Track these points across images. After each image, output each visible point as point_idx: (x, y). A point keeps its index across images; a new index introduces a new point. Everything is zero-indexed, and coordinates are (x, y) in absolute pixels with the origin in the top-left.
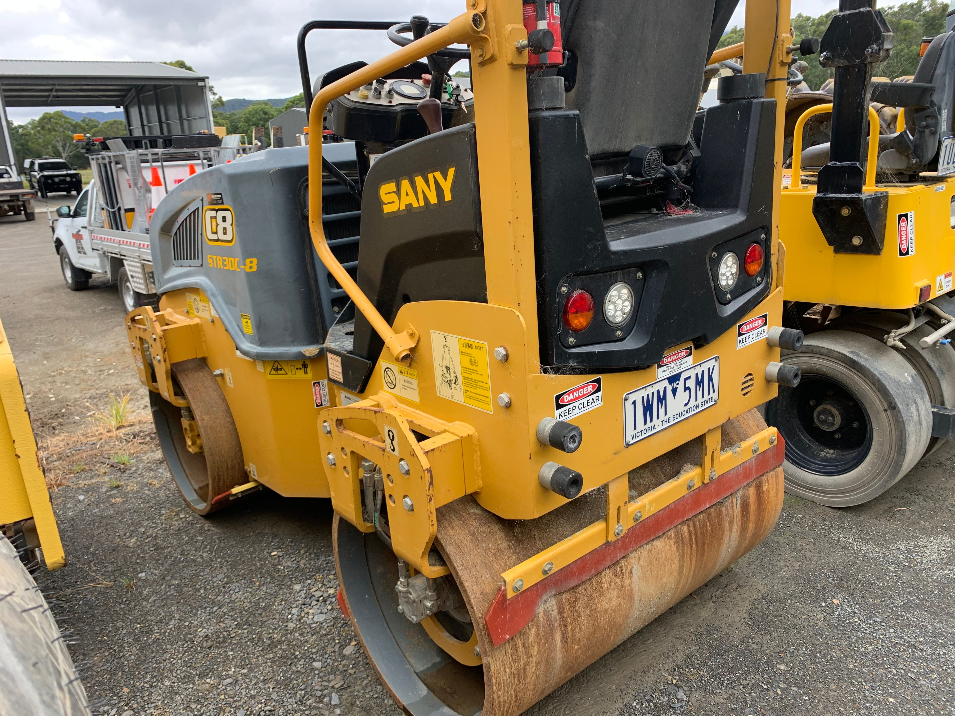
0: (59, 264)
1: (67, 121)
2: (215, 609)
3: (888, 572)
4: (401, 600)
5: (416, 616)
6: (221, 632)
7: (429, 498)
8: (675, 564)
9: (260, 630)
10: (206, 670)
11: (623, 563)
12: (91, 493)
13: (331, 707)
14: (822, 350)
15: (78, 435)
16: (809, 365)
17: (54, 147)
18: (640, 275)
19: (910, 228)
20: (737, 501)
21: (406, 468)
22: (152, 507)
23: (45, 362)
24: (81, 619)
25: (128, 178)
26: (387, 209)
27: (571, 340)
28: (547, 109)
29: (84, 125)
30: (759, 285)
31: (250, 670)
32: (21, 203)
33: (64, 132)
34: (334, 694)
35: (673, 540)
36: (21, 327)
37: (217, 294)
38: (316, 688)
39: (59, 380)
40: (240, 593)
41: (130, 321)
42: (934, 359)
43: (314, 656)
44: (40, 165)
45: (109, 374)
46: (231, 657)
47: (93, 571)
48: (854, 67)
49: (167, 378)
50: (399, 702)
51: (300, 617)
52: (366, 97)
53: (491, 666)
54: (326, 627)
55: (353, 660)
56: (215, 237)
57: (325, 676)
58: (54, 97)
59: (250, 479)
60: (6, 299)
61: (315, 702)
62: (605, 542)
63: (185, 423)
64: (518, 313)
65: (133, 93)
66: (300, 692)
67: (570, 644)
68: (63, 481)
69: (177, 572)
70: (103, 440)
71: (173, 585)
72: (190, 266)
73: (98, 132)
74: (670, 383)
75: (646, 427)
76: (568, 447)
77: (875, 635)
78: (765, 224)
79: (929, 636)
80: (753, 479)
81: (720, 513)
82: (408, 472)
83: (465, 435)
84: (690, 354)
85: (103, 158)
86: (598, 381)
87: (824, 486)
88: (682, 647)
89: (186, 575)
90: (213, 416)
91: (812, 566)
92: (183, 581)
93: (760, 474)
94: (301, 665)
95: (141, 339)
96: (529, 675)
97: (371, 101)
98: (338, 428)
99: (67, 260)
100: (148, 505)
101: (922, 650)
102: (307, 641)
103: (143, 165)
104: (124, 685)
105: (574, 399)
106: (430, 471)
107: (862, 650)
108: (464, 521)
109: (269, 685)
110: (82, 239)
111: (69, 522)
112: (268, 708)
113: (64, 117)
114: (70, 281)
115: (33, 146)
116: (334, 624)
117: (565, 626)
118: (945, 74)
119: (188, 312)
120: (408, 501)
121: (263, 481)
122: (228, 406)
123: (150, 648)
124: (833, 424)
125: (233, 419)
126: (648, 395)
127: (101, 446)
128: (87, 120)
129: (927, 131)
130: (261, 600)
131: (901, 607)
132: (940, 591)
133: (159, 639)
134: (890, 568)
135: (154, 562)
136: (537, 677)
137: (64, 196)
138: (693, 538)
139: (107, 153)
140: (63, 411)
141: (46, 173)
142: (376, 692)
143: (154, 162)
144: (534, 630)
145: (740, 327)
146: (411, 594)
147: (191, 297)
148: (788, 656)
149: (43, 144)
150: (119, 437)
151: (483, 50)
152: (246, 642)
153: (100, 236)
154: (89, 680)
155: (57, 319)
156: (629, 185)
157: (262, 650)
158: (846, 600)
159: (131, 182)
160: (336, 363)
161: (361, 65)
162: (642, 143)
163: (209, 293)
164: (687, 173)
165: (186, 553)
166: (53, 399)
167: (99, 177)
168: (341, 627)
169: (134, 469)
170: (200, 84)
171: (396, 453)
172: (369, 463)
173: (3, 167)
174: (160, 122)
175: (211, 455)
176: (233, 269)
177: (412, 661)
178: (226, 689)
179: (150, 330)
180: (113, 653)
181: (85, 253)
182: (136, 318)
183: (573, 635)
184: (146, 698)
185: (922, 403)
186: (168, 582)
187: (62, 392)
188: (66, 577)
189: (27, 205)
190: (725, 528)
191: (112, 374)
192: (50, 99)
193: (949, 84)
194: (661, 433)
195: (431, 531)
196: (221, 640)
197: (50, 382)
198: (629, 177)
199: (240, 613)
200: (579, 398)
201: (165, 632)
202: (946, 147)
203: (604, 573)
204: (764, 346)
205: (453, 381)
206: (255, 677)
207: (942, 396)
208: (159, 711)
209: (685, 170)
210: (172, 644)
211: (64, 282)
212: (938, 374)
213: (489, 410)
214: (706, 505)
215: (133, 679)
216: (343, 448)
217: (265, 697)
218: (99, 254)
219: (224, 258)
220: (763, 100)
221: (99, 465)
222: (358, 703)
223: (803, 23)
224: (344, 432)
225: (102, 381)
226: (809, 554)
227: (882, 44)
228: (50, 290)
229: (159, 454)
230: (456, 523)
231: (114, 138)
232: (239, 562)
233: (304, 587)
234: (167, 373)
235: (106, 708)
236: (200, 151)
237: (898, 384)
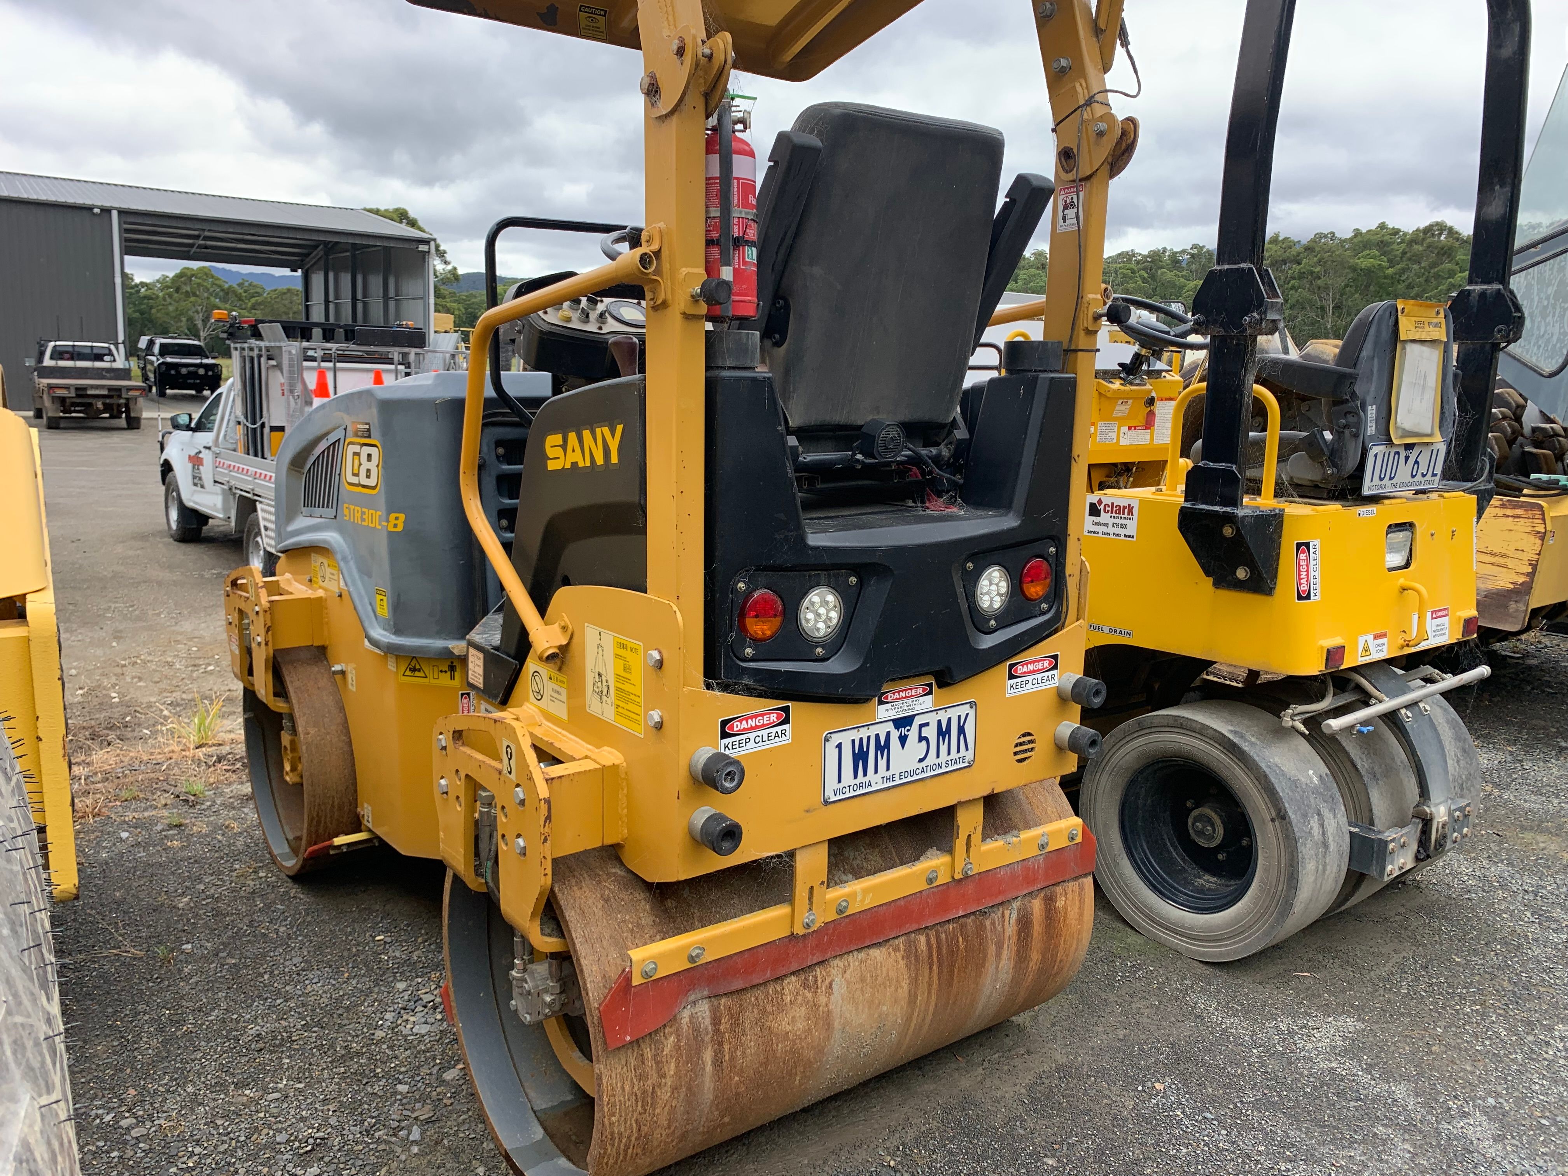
0: (163, 499)
1: (217, 282)
2: (278, 1001)
3: (1250, 1057)
4: (515, 991)
5: (530, 1014)
6: (280, 1032)
7: (543, 837)
8: (902, 987)
9: (335, 1035)
10: (247, 1078)
11: (818, 971)
12: (139, 830)
13: (407, 1144)
14: (1194, 725)
15: (139, 751)
16: (1177, 744)
17: (190, 320)
18: (853, 580)
19: (1312, 563)
20: (1012, 915)
21: (521, 796)
22: (222, 858)
23: (114, 644)
24: (90, 995)
25: (283, 381)
26: (552, 466)
27: (749, 651)
28: (730, 368)
29: (241, 291)
30: (1044, 613)
31: (308, 1085)
32: (122, 401)
33: (208, 298)
34: (415, 1127)
35: (902, 952)
36: (88, 588)
37: (350, 557)
38: (393, 1117)
39: (130, 672)
40: (319, 985)
41: (230, 585)
42: (1363, 756)
43: (401, 1077)
44: (162, 345)
45: (206, 672)
46: (286, 1066)
47: (121, 935)
48: (1232, 338)
49: (266, 668)
50: (501, 1145)
51: (394, 1025)
52: (569, 320)
53: (603, 1077)
54: (427, 1041)
55: (453, 1087)
56: (355, 480)
57: (409, 1103)
58: (200, 246)
59: (363, 827)
60: (75, 544)
61: (387, 1135)
62: (789, 934)
63: (286, 738)
64: (675, 608)
65: (320, 252)
66: (369, 1120)
67: (726, 1072)
68: (103, 810)
69: (237, 948)
70: (173, 761)
71: (228, 964)
72: (321, 517)
73: (260, 304)
74: (897, 727)
75: (857, 781)
76: (722, 785)
77: (1197, 1135)
78: (1054, 533)
79: (1275, 1145)
80: (1039, 886)
81: (982, 927)
82: (522, 802)
83: (608, 763)
84: (930, 693)
85: (251, 349)
86: (786, 709)
87: (1191, 929)
88: (918, 1122)
89: (248, 953)
90: (323, 730)
91: (1144, 1037)
92: (243, 960)
93: (1053, 882)
94: (379, 1086)
95: (240, 611)
96: (661, 1103)
97: (576, 325)
98: (455, 743)
99: (174, 494)
100: (216, 855)
101: (1257, 1162)
102: (396, 1057)
103: (306, 364)
104: (131, 1086)
105: (748, 729)
106: (548, 801)
107: (1172, 1153)
108: (599, 883)
109: (329, 1107)
110: (202, 465)
111: (101, 865)
112: (321, 1134)
113: (213, 277)
114: (174, 526)
115: (159, 315)
116: (439, 1039)
117: (721, 1044)
118: (1373, 357)
119: (310, 581)
120: (521, 842)
121: (379, 832)
122: (346, 717)
123: (176, 1043)
124: (1211, 838)
125: (350, 737)
126: (861, 739)
127: (168, 768)
128: (246, 284)
129: (1347, 432)
130: (346, 997)
131: (1249, 1103)
132: (1315, 1088)
133: (191, 1032)
134: (1255, 1051)
135: (207, 932)
136: (673, 1109)
137: (192, 396)
138: (935, 955)
139: (258, 342)
140: (128, 719)
141: (169, 360)
142: (475, 1131)
143: (323, 361)
144: (672, 1039)
145: (1011, 666)
146: (527, 983)
147: (317, 560)
148: (1065, 1148)
149: (174, 314)
150: (197, 758)
151: (654, 293)
152: (311, 1049)
153: (227, 463)
154: (84, 1074)
155: (145, 582)
156: (859, 467)
157: (331, 1062)
158: (1173, 1086)
159: (286, 388)
160: (478, 662)
161: (570, 274)
162: (881, 417)
163: (339, 556)
164: (949, 459)
165: (256, 925)
166: (117, 700)
167: (241, 376)
168: (447, 1044)
169: (208, 803)
170: (422, 248)
171: (513, 776)
172: (488, 794)
173: (106, 345)
174: (354, 299)
175: (312, 786)
176: (373, 526)
177: (532, 1094)
178: (269, 1105)
179: (253, 599)
180: (126, 1043)
181: (202, 486)
182: (239, 582)
183: (732, 1058)
184: (156, 1105)
185: (1331, 816)
186: (222, 960)
187: (132, 690)
188: (80, 939)
189: (132, 406)
190: (989, 951)
191: (211, 673)
192: (194, 250)
193: (1379, 370)
194: (881, 794)
195: (542, 883)
196: (278, 1042)
197: (115, 675)
198: (859, 457)
199: (312, 1010)
200: (756, 727)
201: (201, 1025)
202: (1376, 456)
203: (788, 980)
204: (1053, 698)
205: (605, 693)
206: (313, 1094)
207: (1371, 810)
208: (171, 1123)
209: (947, 454)
210: (208, 1040)
211: (166, 528)
212: (1365, 779)
213: (639, 731)
214: (957, 910)
215: (144, 1079)
216: (457, 771)
217: (320, 1121)
218: (223, 489)
219: (364, 510)
220: (1052, 375)
221: (159, 793)
222: (446, 1142)
223: (1387, 238)
224: (461, 748)
225: (194, 680)
226: (1146, 1020)
227: (1265, 312)
228: (143, 537)
229: (247, 789)
230: (587, 883)
231: (271, 322)
232: (327, 944)
233: (410, 986)
234: (267, 661)
235: (100, 1112)
236: (395, 353)
237: (1294, 784)
